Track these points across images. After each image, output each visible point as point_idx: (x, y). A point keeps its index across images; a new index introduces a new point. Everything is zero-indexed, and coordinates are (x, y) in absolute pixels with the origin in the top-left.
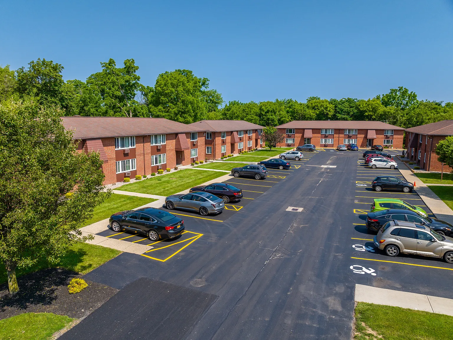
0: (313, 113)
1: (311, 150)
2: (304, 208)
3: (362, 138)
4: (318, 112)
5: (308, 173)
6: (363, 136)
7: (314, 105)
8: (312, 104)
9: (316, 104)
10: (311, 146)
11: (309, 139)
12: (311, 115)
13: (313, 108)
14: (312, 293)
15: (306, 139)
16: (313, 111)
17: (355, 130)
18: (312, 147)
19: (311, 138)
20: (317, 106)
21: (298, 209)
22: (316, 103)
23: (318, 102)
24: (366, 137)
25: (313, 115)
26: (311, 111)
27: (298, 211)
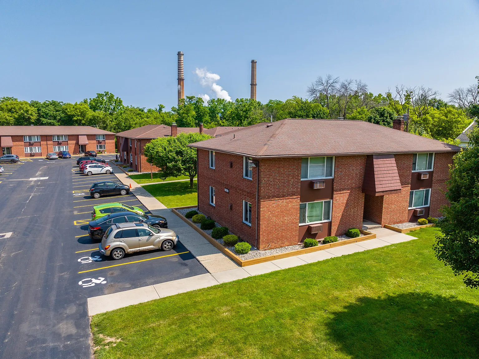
0: (10, 117)
1: (13, 161)
2: (14, 231)
3: (73, 144)
4: (16, 116)
5: (13, 190)
6: (74, 142)
7: (9, 107)
8: (7, 105)
9: (12, 106)
10: (13, 156)
11: (9, 149)
12: (7, 119)
13: (10, 111)
14: (38, 327)
15: (4, 148)
16: (10, 114)
17: (65, 136)
18: (15, 158)
19: (11, 148)
20: (14, 108)
21: (4, 235)
22: (12, 104)
23: (15, 104)
24: (77, 143)
25: (10, 120)
26: (6, 114)
27: (5, 237)
